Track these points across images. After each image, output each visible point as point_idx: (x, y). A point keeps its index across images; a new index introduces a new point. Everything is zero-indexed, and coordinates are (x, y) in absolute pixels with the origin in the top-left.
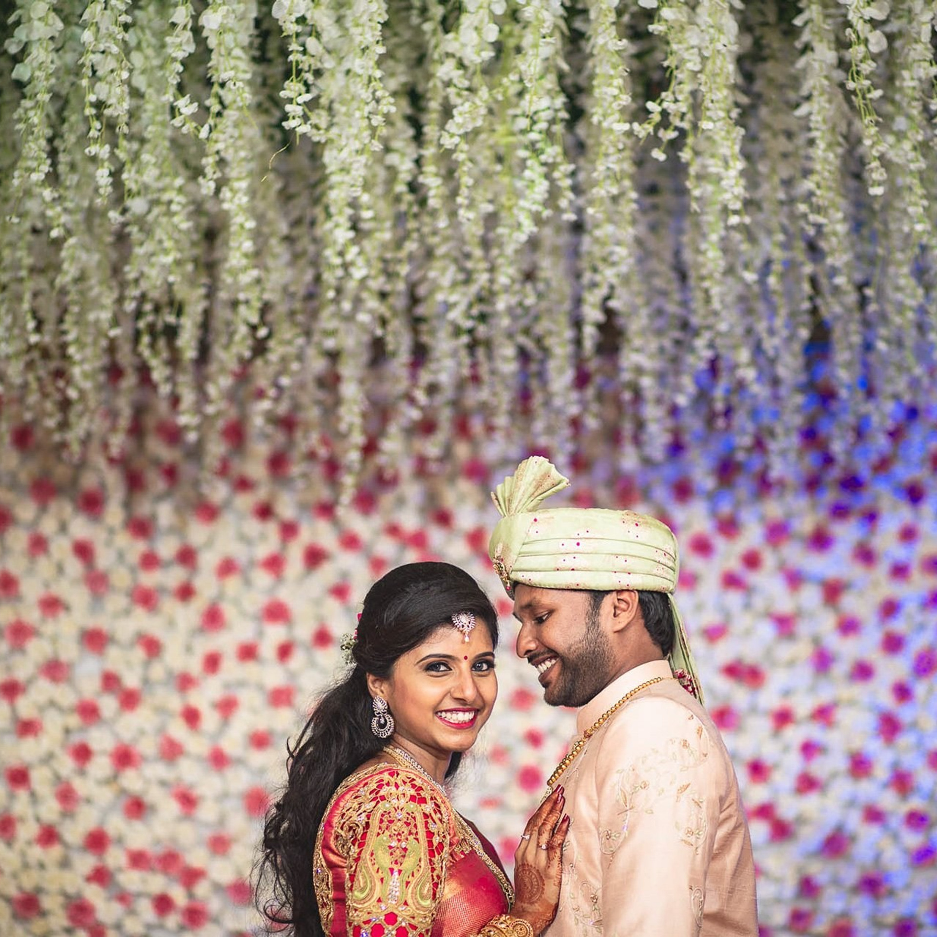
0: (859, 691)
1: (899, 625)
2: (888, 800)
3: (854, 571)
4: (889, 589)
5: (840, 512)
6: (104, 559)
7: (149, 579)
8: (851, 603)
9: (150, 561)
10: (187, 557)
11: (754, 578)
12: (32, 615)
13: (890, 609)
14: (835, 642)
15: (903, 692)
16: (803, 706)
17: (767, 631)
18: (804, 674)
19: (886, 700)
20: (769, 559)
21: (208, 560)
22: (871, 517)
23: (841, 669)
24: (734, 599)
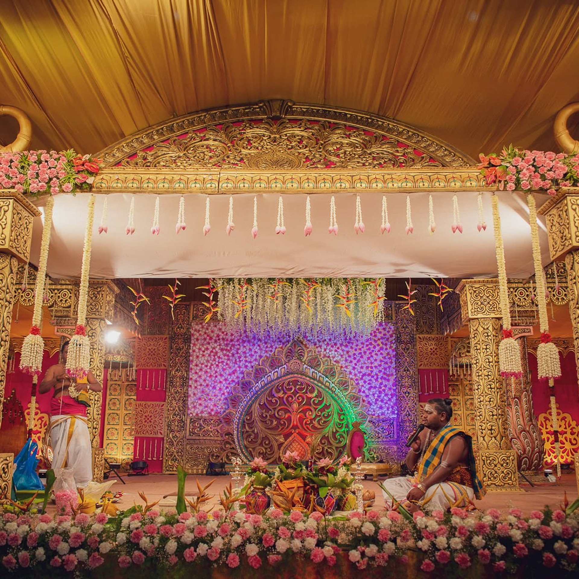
0: (351, 364)
1: (355, 356)
2: (354, 377)
3: (350, 350)
4: (354, 352)
5: (349, 343)
6: (262, 346)
7: (267, 349)
8: (350, 353)
9: (267, 347)
10: (271, 347)
11: (338, 350)
12: (253, 353)
13: (354, 354)
14: (348, 358)
15: (356, 364)
16: (344, 366)
17: (340, 357)
18: (344, 362)
19: (354, 365)
20: (340, 348)
21: (274, 347)
22: (353, 343)
23: (349, 361)
24: (336, 353)
